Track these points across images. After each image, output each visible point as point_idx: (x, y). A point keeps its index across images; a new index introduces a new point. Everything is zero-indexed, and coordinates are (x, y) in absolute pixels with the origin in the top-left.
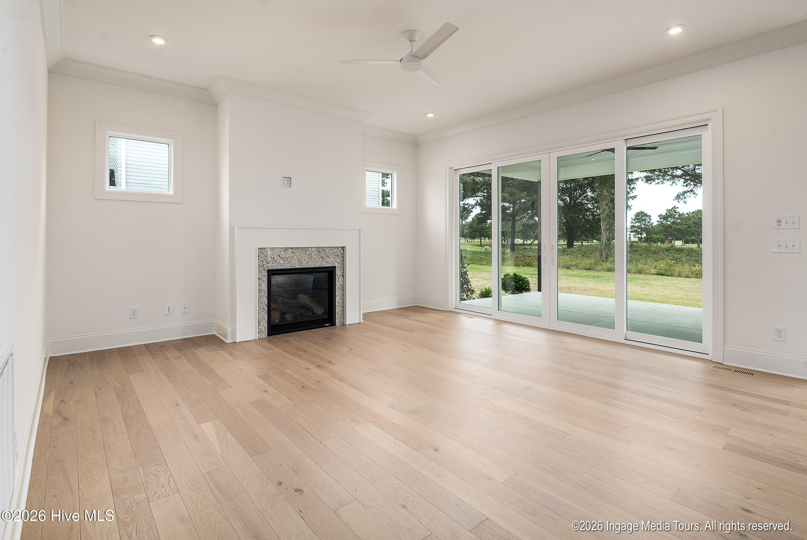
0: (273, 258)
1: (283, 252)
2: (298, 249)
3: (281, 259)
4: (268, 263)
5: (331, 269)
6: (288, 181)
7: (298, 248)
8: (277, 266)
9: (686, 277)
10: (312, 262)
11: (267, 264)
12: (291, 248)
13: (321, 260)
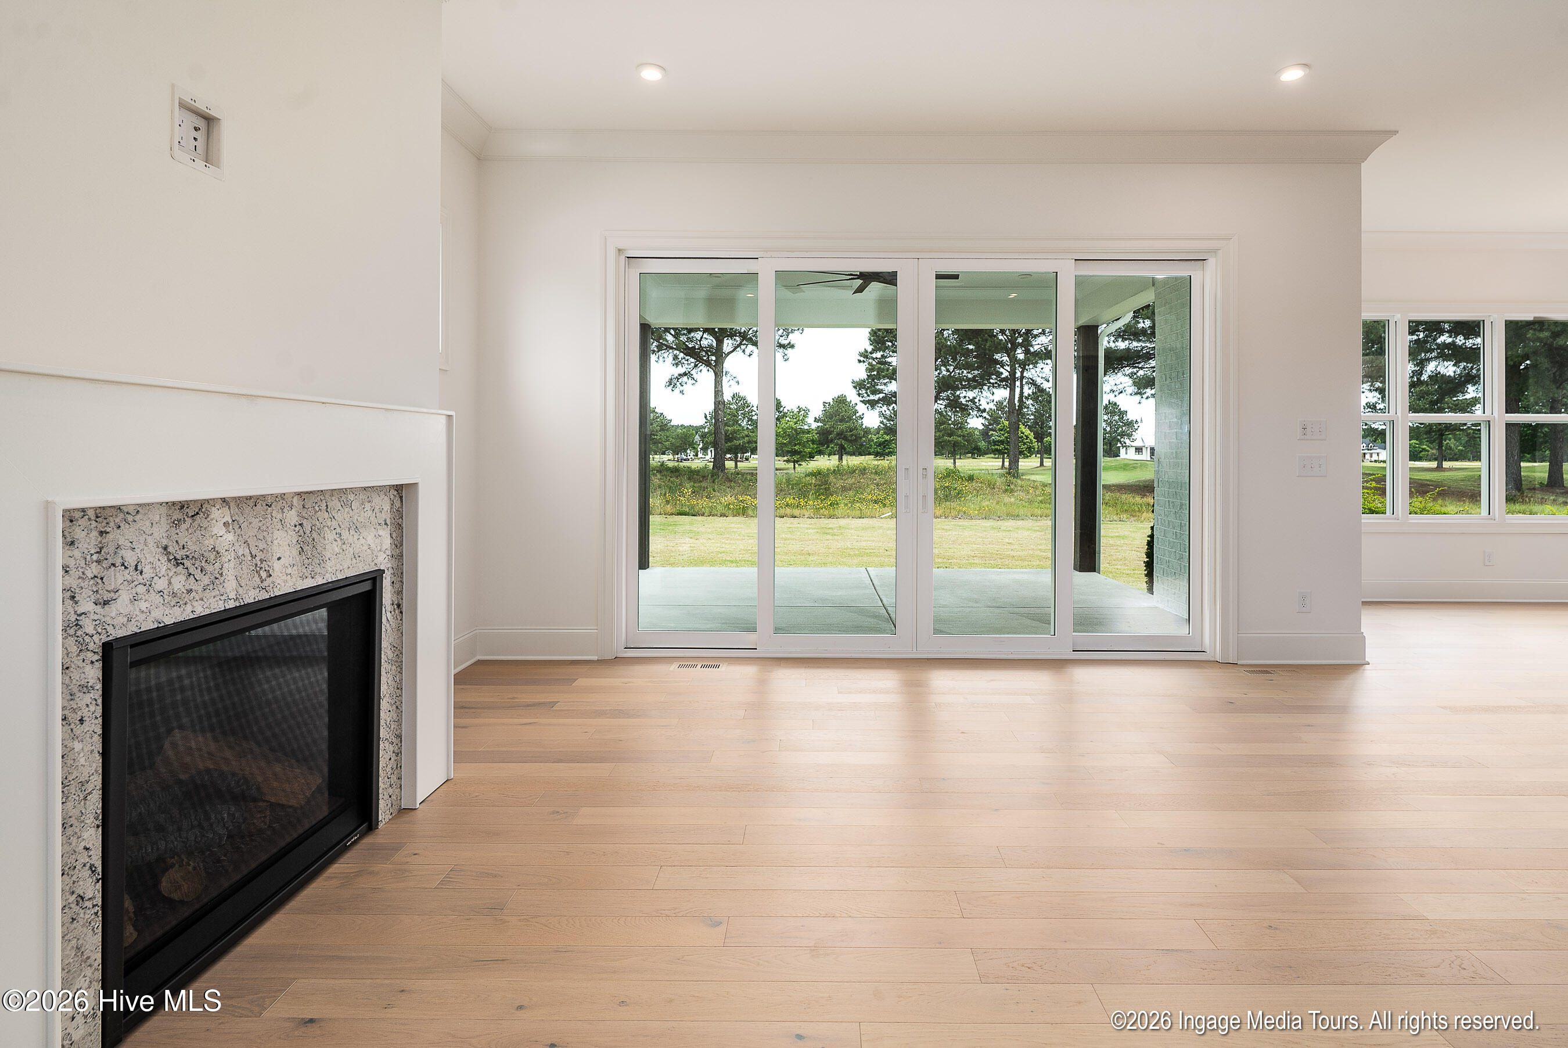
0: (136, 569)
1: (184, 526)
2: (251, 503)
3: (178, 564)
4: (106, 603)
5: (366, 587)
6: (196, 129)
7: (251, 497)
8: (157, 614)
9: (721, 516)
10: (306, 561)
11: (98, 609)
12: (224, 500)
13: (337, 550)
